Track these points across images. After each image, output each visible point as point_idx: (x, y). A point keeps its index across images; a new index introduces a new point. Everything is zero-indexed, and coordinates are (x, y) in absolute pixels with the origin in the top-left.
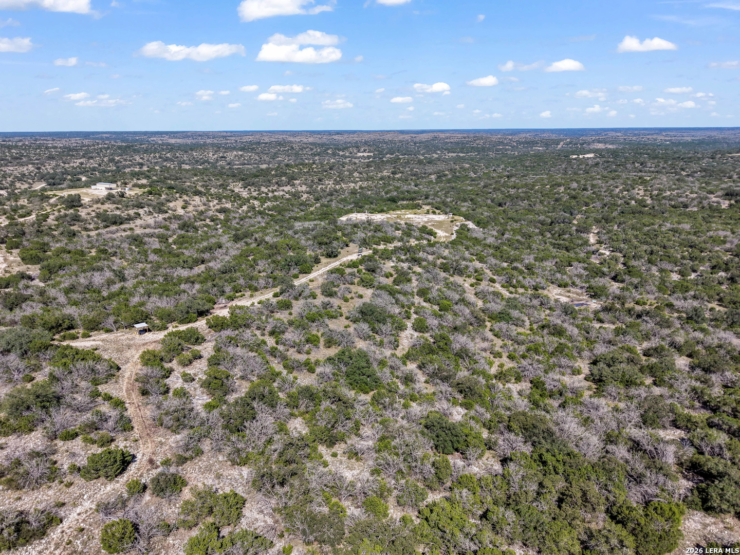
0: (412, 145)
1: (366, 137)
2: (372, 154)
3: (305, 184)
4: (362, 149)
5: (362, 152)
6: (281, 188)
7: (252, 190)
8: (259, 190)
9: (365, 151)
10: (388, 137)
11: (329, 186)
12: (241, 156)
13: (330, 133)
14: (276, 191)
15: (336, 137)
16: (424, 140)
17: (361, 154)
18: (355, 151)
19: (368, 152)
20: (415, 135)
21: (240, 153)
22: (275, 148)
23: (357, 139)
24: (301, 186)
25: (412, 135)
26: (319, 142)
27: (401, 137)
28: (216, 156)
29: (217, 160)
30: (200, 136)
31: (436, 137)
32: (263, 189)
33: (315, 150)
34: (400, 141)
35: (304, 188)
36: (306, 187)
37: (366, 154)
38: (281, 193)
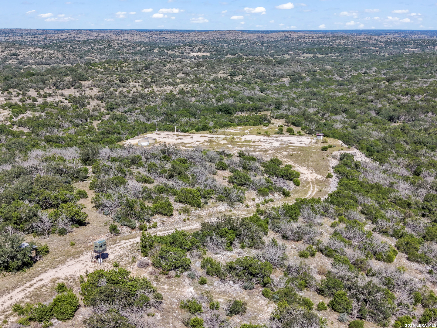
0: (258, 46)
1: (204, 37)
2: (208, 54)
3: (98, 86)
4: (197, 48)
5: (197, 52)
6: (60, 91)
9: (199, 50)
10: (228, 37)
11: (134, 89)
12: (39, 53)
13: (161, 32)
14: (50, 95)
15: (168, 36)
16: (273, 40)
17: (195, 54)
18: (187, 50)
19: (204, 52)
20: (263, 35)
21: (39, 50)
22: (88, 46)
23: (193, 38)
24: (91, 89)
25: (259, 34)
26: (147, 40)
27: (245, 37)
28: (6, 53)
29: (6, 58)
30: (5, 33)
31: (287, 37)
32: (33, 93)
33: (138, 48)
34: (243, 40)
35: (95, 91)
36: (99, 89)
37: (200, 54)
38: (57, 99)
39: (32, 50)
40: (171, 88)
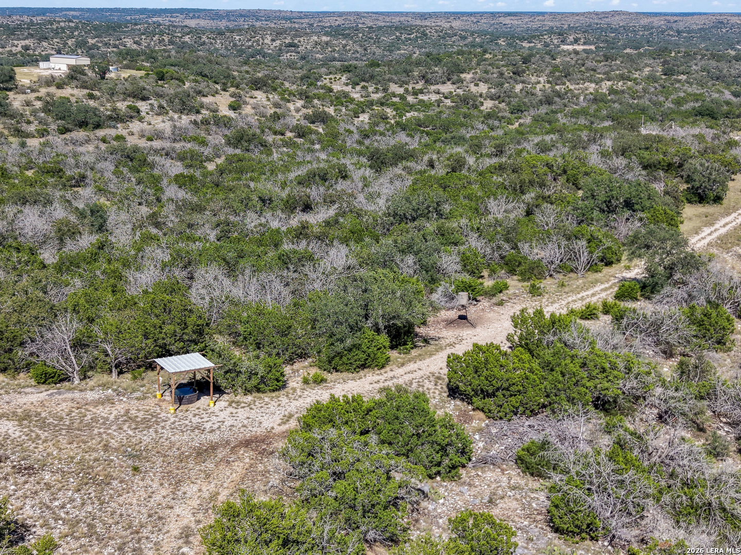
0: (672, 36)
1: (572, 22)
2: (593, 47)
3: (486, 81)
4: (571, 38)
5: (571, 44)
6: (433, 88)
7: (371, 89)
8: (385, 90)
9: (576, 41)
10: (616, 21)
11: (539, 87)
12: (327, 43)
13: (493, 15)
14: (421, 91)
15: (507, 20)
16: (694, 27)
17: (570, 48)
18: (555, 41)
19: (585, 44)
20: (676, 18)
21: (325, 39)
22: (390, 35)
23: (551, 24)
24: (477, 85)
25: (667, 18)
27: (645, 21)
28: (278, 42)
29: (280, 49)
30: (241, 16)
31: (722, 23)
32: (394, 88)
34: (644, 27)
35: (483, 88)
36: (486, 86)
37: (579, 48)
38: (434, 97)
39: (315, 38)
40: (593, 85)
